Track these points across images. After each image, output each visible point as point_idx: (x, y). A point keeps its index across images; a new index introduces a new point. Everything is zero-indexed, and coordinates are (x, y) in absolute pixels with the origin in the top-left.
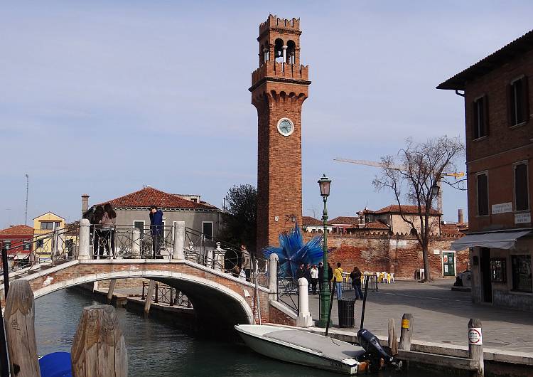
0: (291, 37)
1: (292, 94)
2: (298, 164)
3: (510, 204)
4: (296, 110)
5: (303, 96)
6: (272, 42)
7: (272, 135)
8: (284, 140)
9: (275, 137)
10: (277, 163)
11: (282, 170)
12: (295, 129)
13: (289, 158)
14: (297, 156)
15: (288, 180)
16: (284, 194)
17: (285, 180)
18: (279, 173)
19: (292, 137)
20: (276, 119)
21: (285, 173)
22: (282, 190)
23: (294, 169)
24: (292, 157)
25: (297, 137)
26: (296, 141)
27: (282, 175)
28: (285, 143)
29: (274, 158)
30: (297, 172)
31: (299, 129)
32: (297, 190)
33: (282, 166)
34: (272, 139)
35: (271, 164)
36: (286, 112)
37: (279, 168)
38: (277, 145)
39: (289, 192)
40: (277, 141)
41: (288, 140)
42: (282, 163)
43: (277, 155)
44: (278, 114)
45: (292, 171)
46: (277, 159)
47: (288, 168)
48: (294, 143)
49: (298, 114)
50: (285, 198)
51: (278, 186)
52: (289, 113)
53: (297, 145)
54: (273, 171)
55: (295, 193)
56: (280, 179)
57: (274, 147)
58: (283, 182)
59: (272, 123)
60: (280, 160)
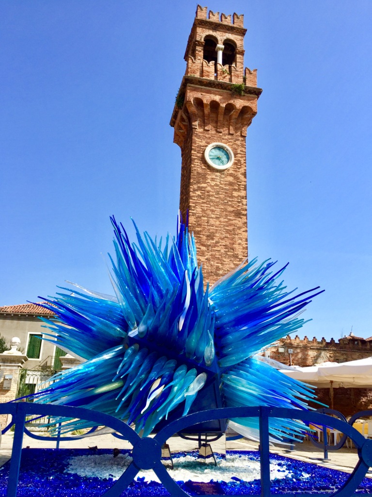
0: (231, 36)
1: (230, 107)
4: (237, 133)
6: (200, 38)
7: (196, 167)
8: (216, 176)
9: (200, 170)
10: (203, 211)
11: (212, 221)
12: (236, 161)
13: (225, 204)
14: (239, 202)
15: (223, 239)
16: (215, 263)
17: (216, 239)
18: (206, 227)
19: (231, 172)
20: (203, 143)
21: (217, 228)
22: (212, 255)
23: (234, 222)
24: (230, 203)
25: (239, 173)
26: (238, 178)
27: (211, 231)
28: (219, 181)
29: (197, 201)
30: (239, 228)
31: (242, 162)
32: (240, 257)
33: (213, 216)
34: (195, 173)
35: (193, 211)
36: (221, 134)
37: (206, 219)
38: (205, 183)
39: (225, 260)
40: (204, 177)
41: (223, 176)
42: (213, 211)
43: (203, 199)
44: (207, 136)
45: (231, 225)
46: (203, 205)
47: (222, 219)
48: (233, 181)
49: (241, 139)
50: (218, 268)
51: (203, 248)
52: (226, 137)
53: (239, 185)
54: (194, 223)
55: (234, 262)
56: (208, 236)
57: (199, 185)
58: (214, 241)
59: (197, 149)
60: (209, 206)
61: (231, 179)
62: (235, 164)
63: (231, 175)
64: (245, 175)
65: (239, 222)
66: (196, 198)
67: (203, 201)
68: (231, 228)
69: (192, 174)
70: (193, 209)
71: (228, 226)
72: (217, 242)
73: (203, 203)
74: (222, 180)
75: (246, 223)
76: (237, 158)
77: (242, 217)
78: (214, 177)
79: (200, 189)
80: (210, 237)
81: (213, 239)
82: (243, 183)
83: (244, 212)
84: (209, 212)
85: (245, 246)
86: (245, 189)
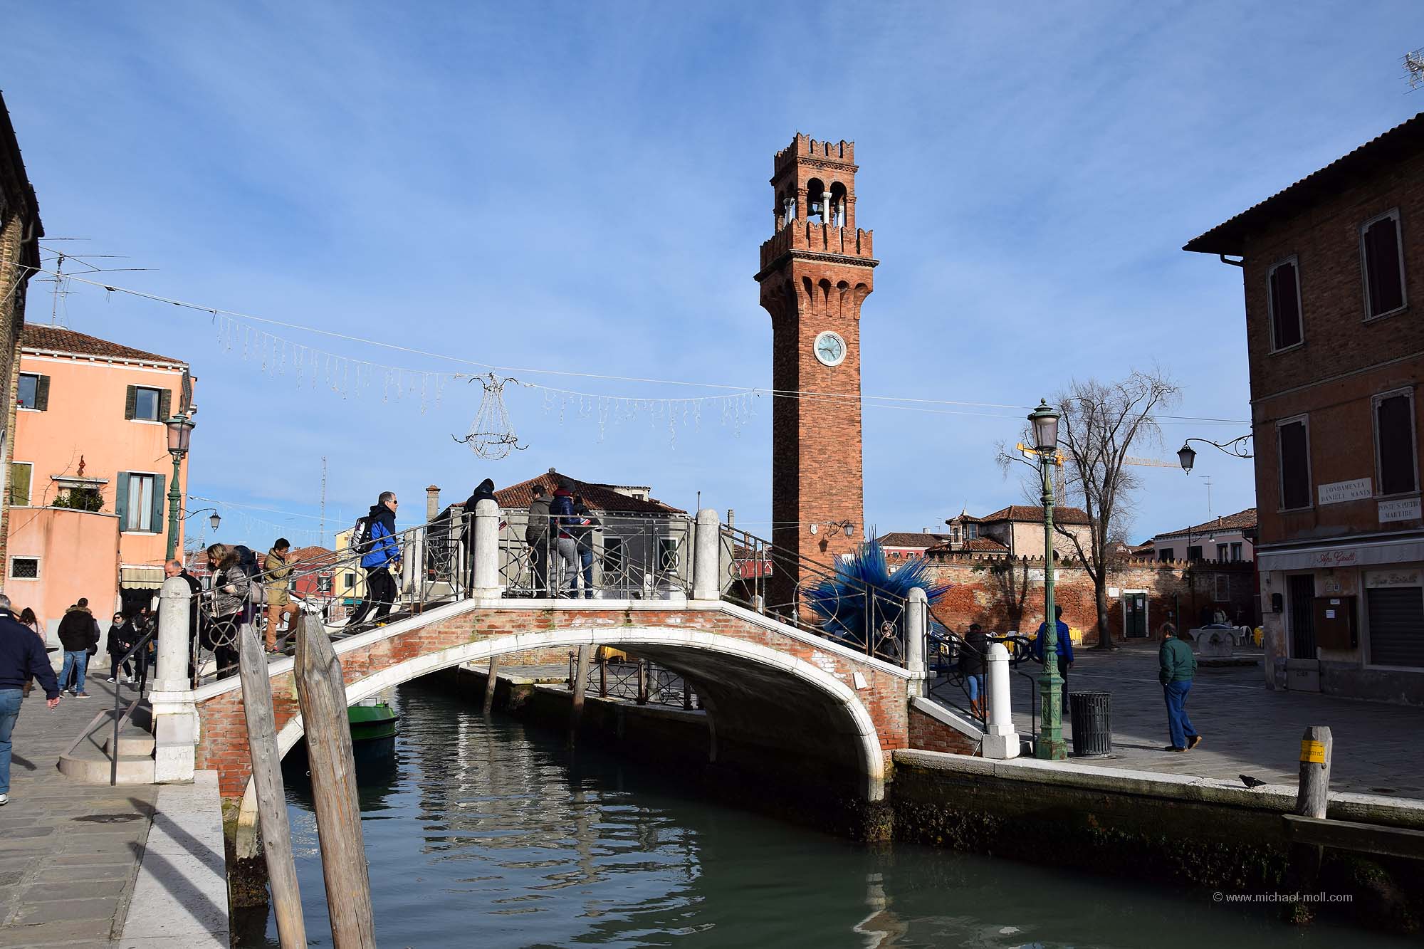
0: (840, 176)
1: (842, 283)
2: (854, 420)
3: (1367, 482)
4: (850, 315)
5: (863, 289)
6: (803, 184)
7: (805, 364)
8: (827, 375)
9: (809, 369)
10: (814, 420)
11: (824, 432)
12: (849, 354)
13: (837, 410)
14: (852, 406)
15: (835, 453)
16: (827, 481)
17: (828, 453)
18: (818, 440)
19: (843, 368)
20: (811, 333)
21: (829, 440)
22: (824, 472)
23: (847, 430)
24: (843, 408)
25: (852, 370)
26: (851, 376)
27: (823, 443)
28: (829, 380)
29: (808, 408)
30: (853, 438)
31: (856, 354)
32: (853, 473)
33: (824, 425)
34: (804, 371)
35: (803, 421)
36: (830, 319)
37: (817, 429)
38: (814, 384)
39: (838, 477)
40: (814, 377)
41: (834, 374)
42: (824, 419)
43: (813, 405)
44: (815, 322)
45: (844, 435)
46: (813, 412)
47: (834, 429)
48: (846, 380)
49: (853, 323)
50: (831, 487)
51: (815, 465)
52: (837, 323)
53: (853, 384)
54: (805, 435)
55: (848, 479)
56: (819, 450)
57: (808, 388)
58: (827, 456)
59: (805, 341)
60: (820, 413)
61: (842, 377)
62: (848, 357)
63: (843, 372)
64: (858, 370)
65: (852, 431)
66: (805, 405)
67: (814, 407)
68: (843, 439)
69: (800, 374)
70: (803, 418)
71: (840, 437)
72: (829, 457)
73: (814, 410)
74: (833, 379)
75: (860, 431)
76: (849, 350)
77: (856, 424)
78: (824, 375)
79: (809, 392)
80: (822, 451)
81: (825, 453)
82: (856, 382)
83: (857, 419)
84: (820, 421)
85: (859, 459)
86: (859, 390)
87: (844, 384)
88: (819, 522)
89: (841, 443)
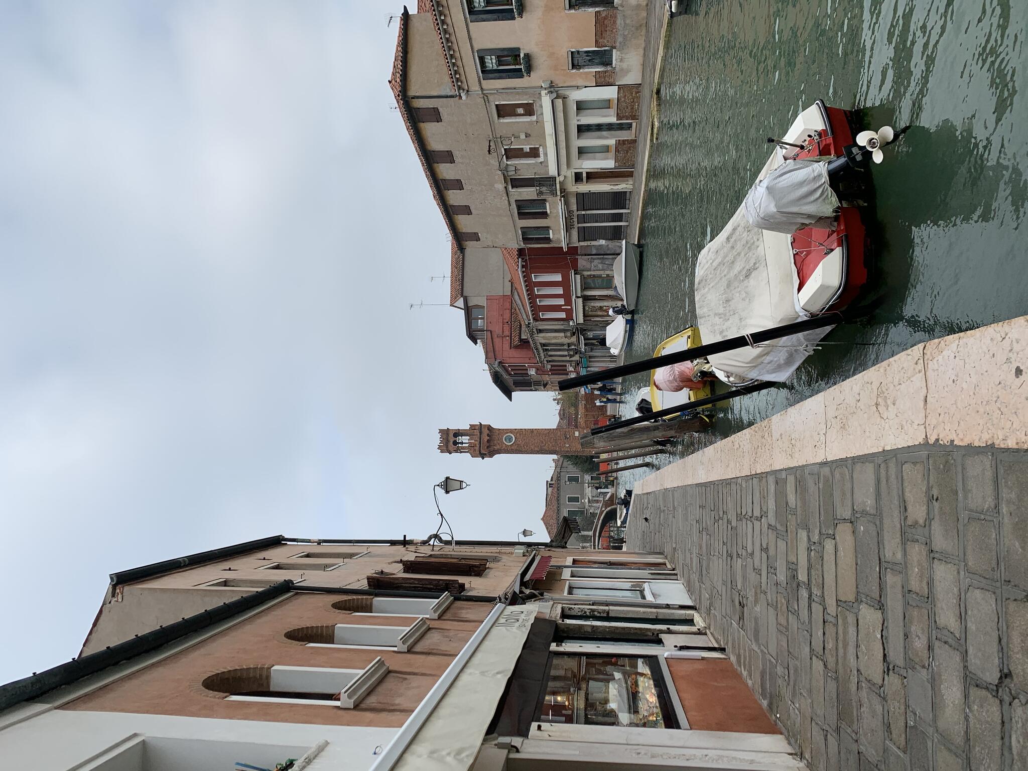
0: (451, 435)
1: (488, 435)
2: (532, 431)
4: (497, 432)
5: (489, 428)
19: (515, 434)
20: (504, 445)
31: (510, 431)
36: (499, 439)
37: (535, 443)
38: (521, 445)
41: (517, 438)
44: (501, 444)
48: (519, 433)
51: (547, 445)
52: (500, 436)
61: (518, 435)
64: (515, 429)
75: (536, 429)
79: (524, 446)
87: (520, 435)
88: (565, 443)
89: (539, 436)
